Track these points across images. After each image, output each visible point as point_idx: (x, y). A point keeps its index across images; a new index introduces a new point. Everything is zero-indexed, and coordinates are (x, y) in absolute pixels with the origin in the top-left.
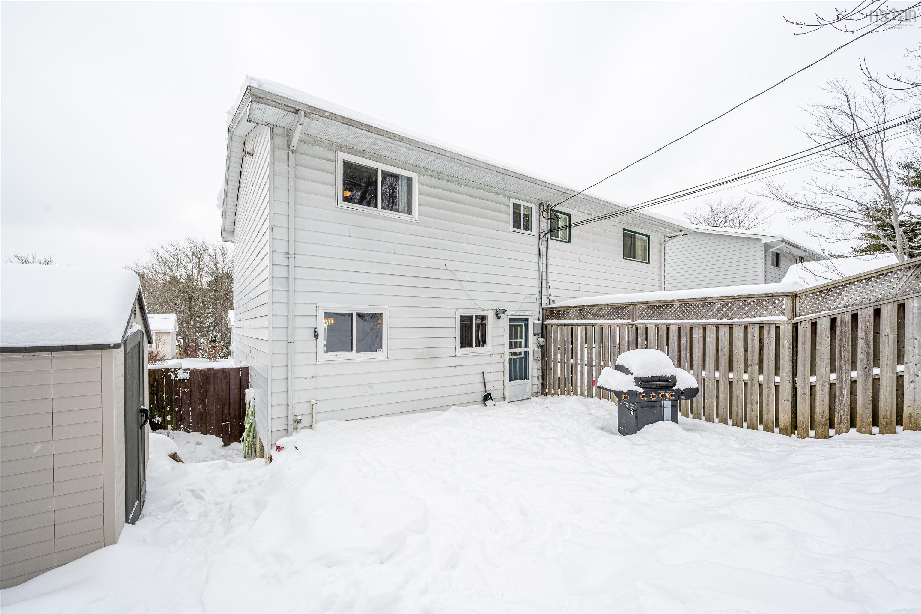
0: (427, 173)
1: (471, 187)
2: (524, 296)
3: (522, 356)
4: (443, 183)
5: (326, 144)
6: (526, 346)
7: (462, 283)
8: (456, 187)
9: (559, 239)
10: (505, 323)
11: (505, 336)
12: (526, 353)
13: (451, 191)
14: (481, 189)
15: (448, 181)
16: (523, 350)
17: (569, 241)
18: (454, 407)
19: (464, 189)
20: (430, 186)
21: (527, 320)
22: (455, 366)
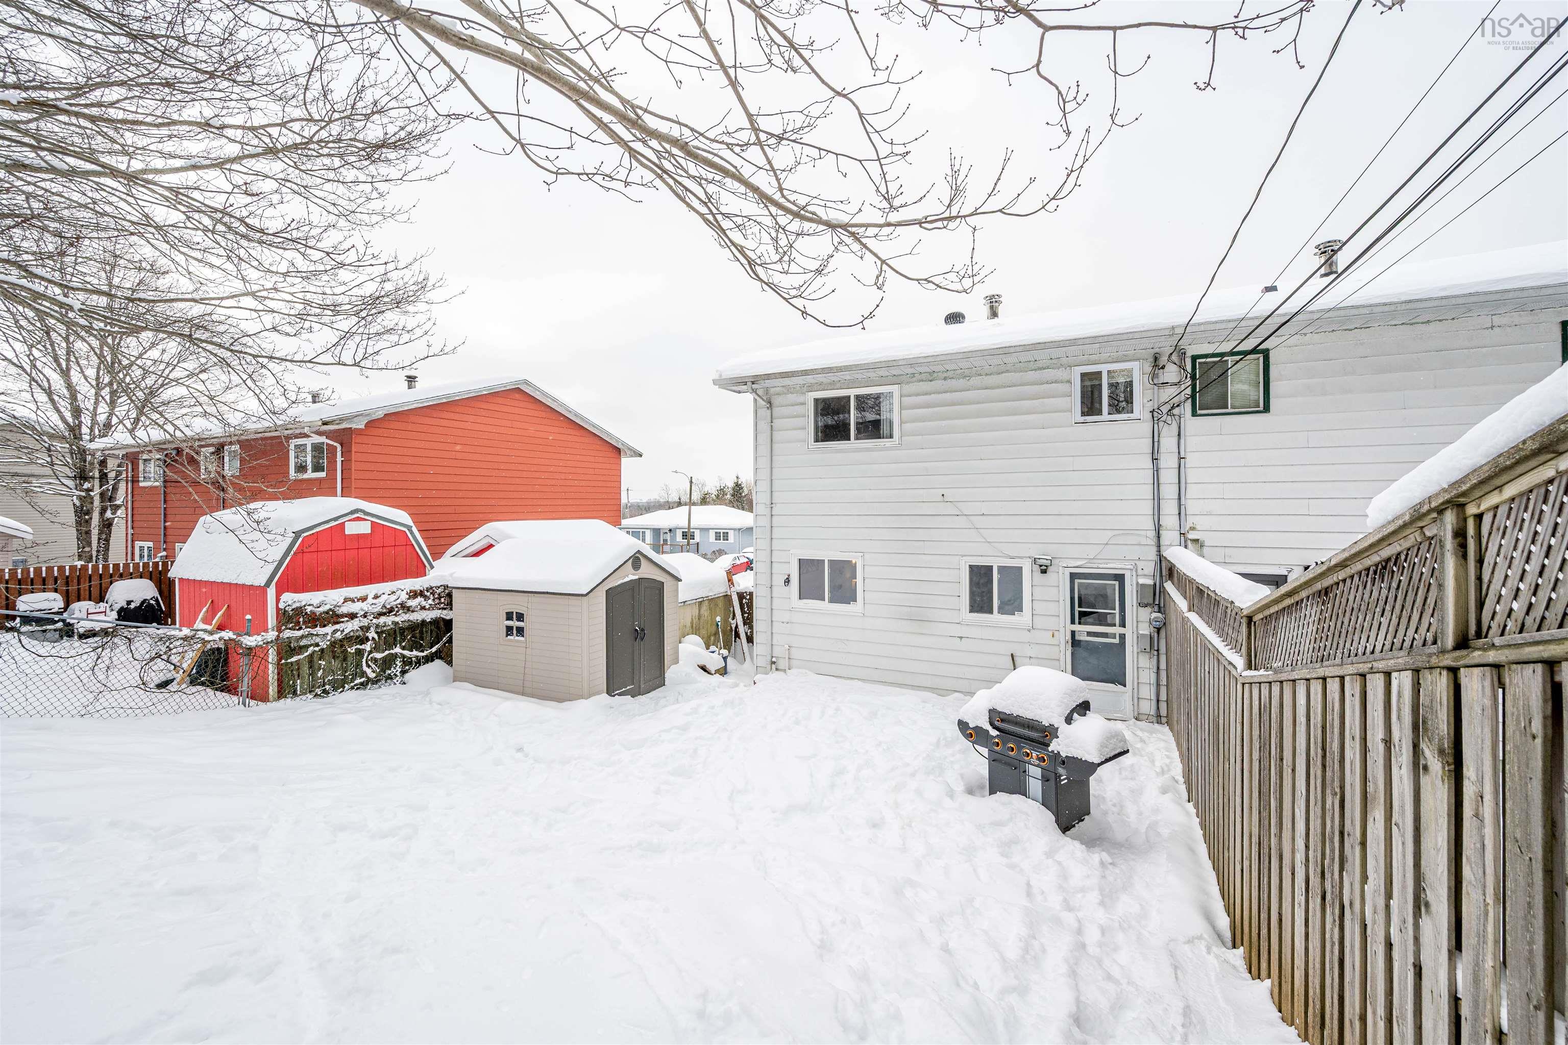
0: (914, 379)
1: (987, 375)
2: (1110, 533)
3: (1117, 641)
4: (938, 384)
5: (798, 388)
6: (1123, 625)
7: (972, 518)
8: (962, 383)
9: (1230, 410)
10: (1059, 583)
11: (1061, 602)
12: (1122, 637)
13: (951, 392)
14: (1007, 371)
15: (945, 379)
16: (1117, 630)
17: (1267, 409)
18: (957, 694)
19: (975, 381)
20: (918, 395)
21: (1120, 578)
22: (961, 638)
